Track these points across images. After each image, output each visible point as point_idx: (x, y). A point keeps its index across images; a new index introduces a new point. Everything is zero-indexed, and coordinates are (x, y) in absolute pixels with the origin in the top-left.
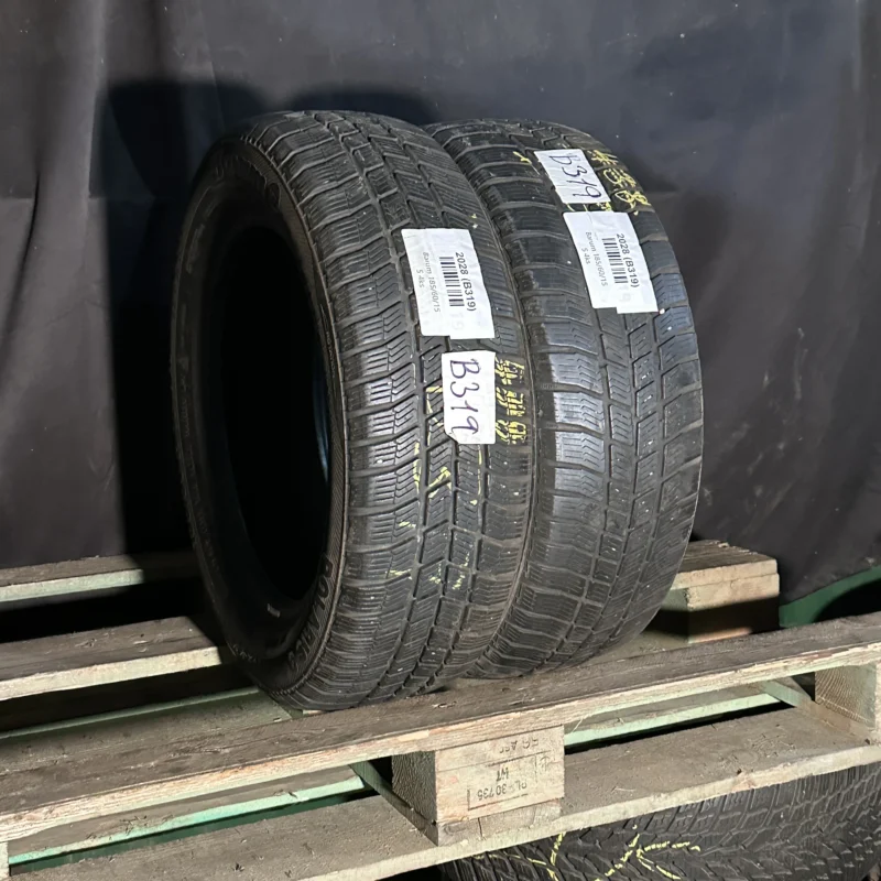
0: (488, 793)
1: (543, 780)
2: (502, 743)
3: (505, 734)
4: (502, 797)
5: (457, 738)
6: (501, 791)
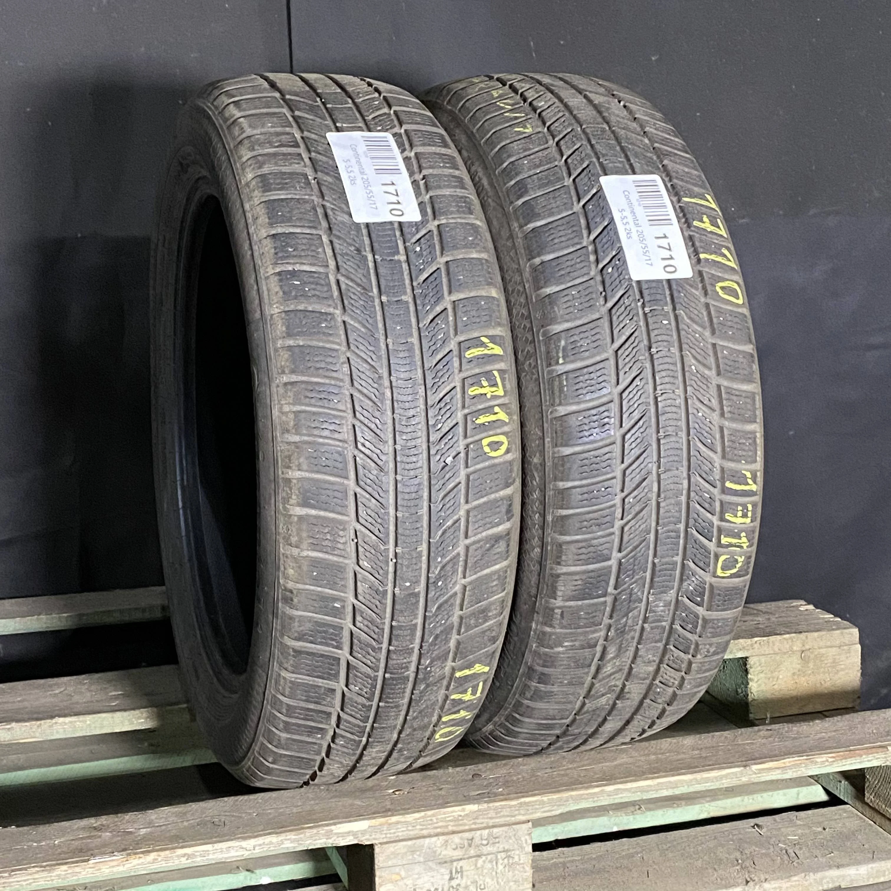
1: (507, 882)
2: (456, 839)
3: (459, 829)
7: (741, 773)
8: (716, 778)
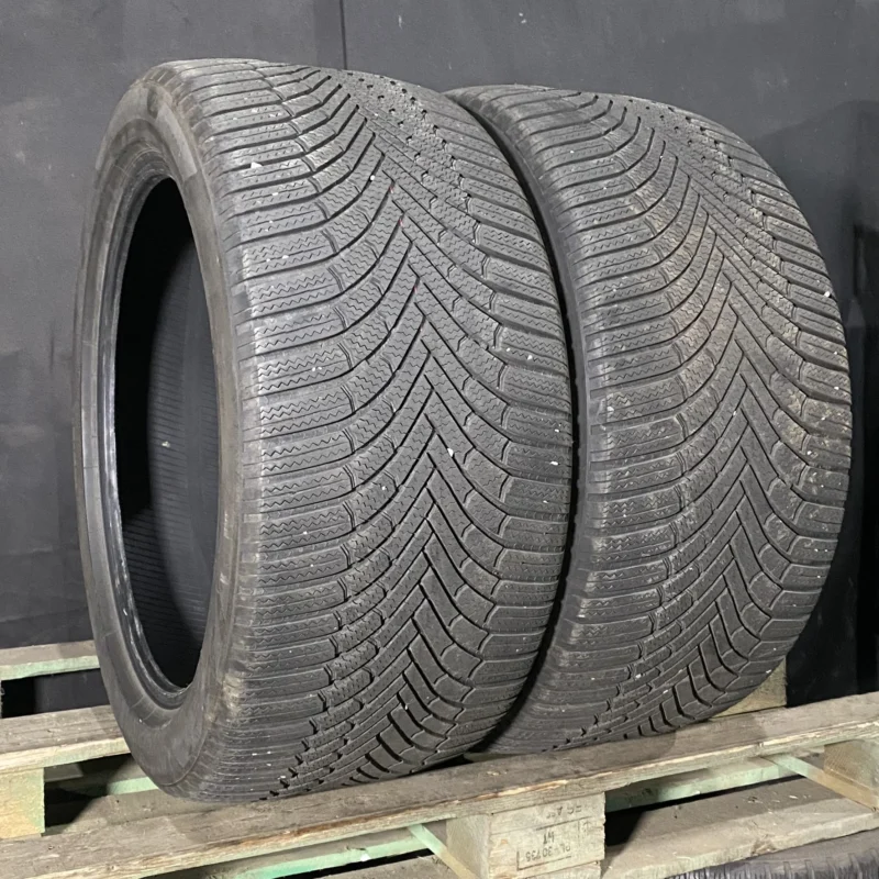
0: (535, 854)
1: (587, 844)
2: (549, 809)
3: (551, 799)
4: (548, 859)
5: (507, 803)
6: (548, 853)
7: (755, 748)
8: (738, 753)
